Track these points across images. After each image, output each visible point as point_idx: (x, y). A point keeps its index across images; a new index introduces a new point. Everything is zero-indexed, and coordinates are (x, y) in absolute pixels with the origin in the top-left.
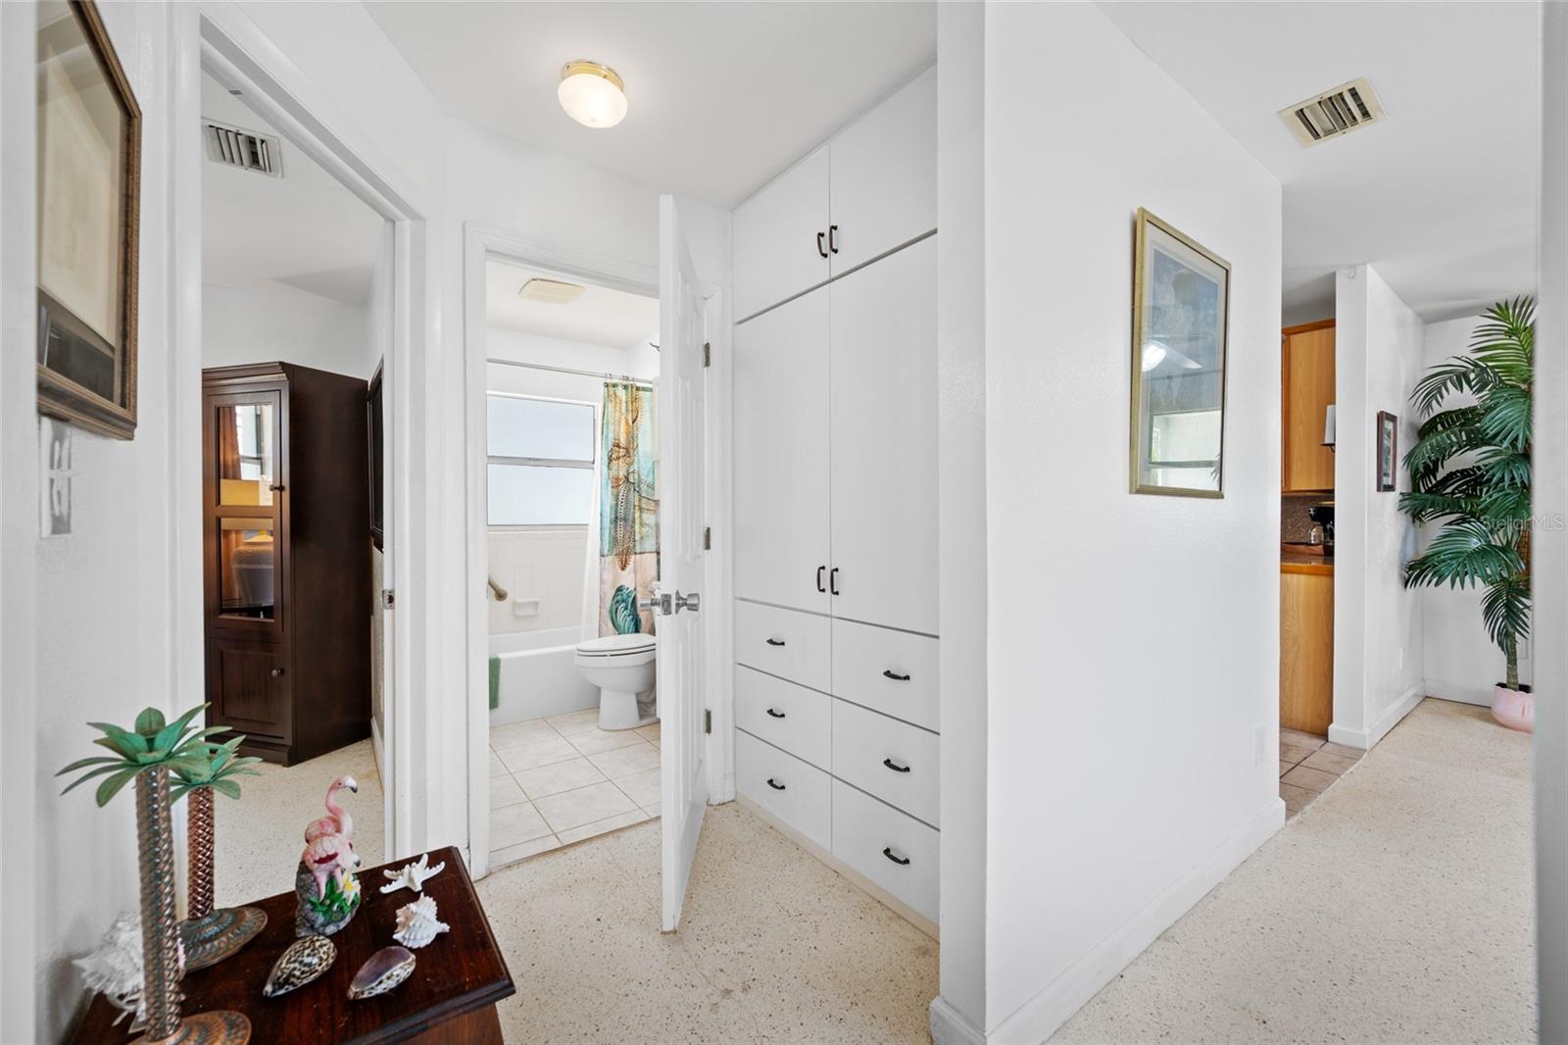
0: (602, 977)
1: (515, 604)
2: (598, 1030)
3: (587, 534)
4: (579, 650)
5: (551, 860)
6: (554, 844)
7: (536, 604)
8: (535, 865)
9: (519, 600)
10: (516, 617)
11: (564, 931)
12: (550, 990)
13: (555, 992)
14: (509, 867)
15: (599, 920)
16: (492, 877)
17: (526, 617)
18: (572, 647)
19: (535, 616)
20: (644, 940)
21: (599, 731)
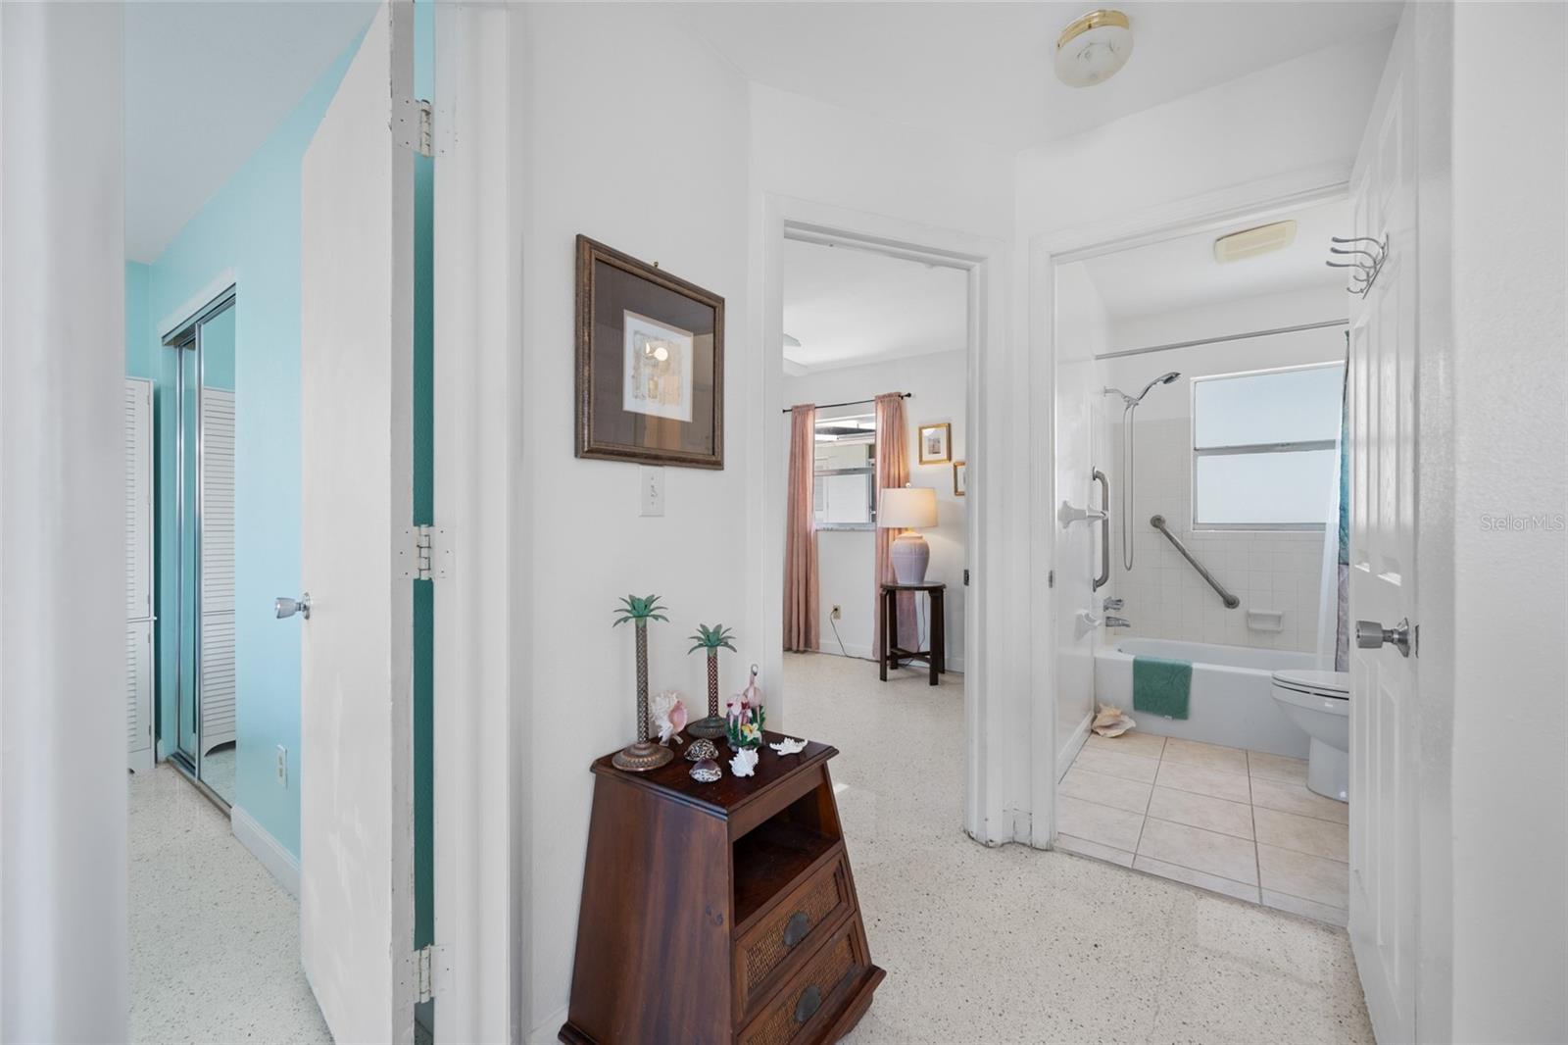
0: (1047, 986)
1: (1249, 616)
2: (1000, 1015)
3: (1323, 535)
4: (1275, 678)
5: (1111, 873)
6: (1127, 861)
7: (1279, 619)
8: (1093, 867)
9: (1252, 611)
10: (1250, 630)
11: (1058, 930)
12: (1001, 958)
13: (1003, 962)
14: (1072, 855)
15: (1096, 946)
16: (1050, 853)
17: (1264, 632)
18: (1268, 673)
19: (1278, 632)
20: (1117, 995)
21: (1306, 789)
